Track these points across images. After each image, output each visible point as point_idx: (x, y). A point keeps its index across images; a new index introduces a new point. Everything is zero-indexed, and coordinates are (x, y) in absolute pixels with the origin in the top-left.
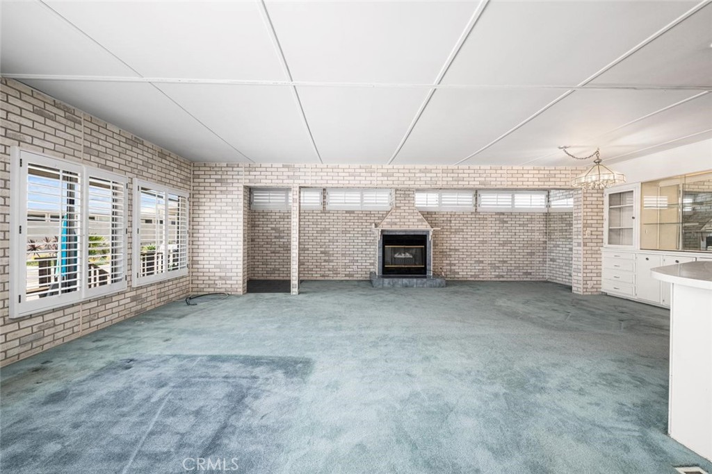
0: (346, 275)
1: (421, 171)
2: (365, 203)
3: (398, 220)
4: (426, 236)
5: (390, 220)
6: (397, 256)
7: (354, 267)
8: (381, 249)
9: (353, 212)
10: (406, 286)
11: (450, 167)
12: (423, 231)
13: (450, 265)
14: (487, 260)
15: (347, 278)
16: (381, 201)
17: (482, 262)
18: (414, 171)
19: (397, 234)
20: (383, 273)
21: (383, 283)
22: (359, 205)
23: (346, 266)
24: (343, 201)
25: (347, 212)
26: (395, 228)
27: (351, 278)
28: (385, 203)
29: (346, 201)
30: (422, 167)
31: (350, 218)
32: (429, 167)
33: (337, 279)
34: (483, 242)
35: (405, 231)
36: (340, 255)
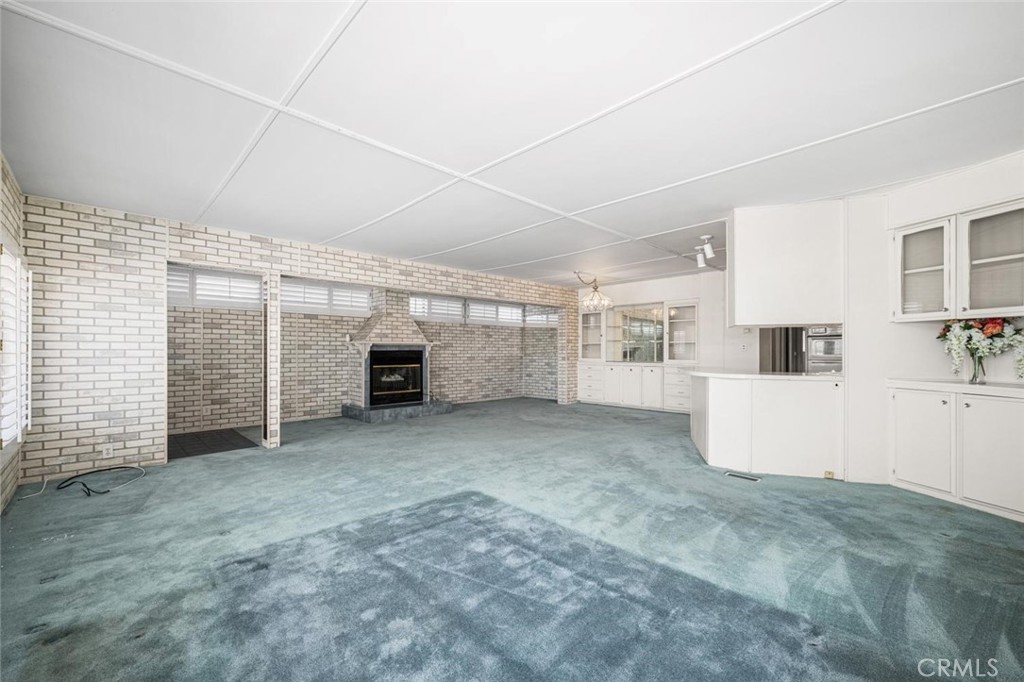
0: (305, 413)
1: (443, 274)
2: (335, 305)
3: (390, 331)
4: (421, 352)
5: (379, 331)
6: (384, 379)
7: (318, 399)
8: (369, 371)
9: (315, 317)
10: (411, 417)
11: (471, 273)
12: (419, 346)
13: (440, 386)
14: (475, 378)
15: (308, 417)
16: (357, 304)
17: (470, 381)
18: (435, 273)
19: (389, 349)
20: (371, 404)
21: (383, 416)
22: (325, 307)
23: (305, 399)
24: (302, 300)
25: (306, 316)
26: (385, 341)
27: (313, 417)
28: (362, 307)
29: (306, 300)
30: (444, 269)
31: (311, 326)
32: (451, 270)
33: (291, 419)
34: (471, 359)
35: (399, 346)
36: (296, 383)
